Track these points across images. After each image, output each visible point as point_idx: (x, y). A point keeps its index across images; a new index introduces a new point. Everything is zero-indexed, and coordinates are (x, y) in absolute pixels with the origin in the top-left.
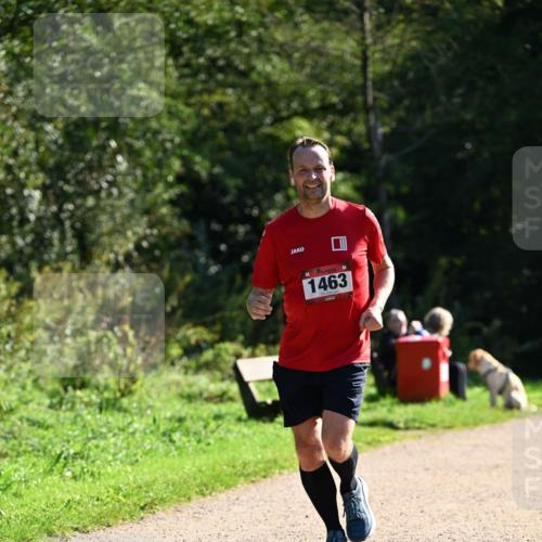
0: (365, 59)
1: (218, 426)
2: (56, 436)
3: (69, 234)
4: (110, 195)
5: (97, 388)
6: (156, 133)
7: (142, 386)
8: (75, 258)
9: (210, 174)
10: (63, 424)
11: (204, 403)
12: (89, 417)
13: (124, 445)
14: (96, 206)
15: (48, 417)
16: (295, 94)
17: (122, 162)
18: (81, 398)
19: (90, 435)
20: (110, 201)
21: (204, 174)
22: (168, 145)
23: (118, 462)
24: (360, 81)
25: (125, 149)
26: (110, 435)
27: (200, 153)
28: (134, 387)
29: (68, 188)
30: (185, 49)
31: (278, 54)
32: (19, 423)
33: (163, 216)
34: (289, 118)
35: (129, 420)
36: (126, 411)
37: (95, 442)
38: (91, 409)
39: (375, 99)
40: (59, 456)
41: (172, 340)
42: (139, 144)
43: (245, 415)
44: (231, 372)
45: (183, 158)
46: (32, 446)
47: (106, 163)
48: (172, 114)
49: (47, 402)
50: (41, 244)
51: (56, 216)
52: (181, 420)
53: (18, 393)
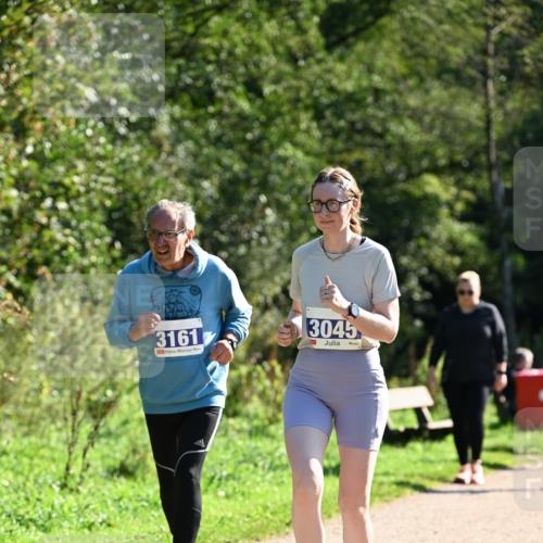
4: (260, 244)
12: (240, 443)
14: (248, 254)
16: (426, 153)
17: (271, 215)
18: (233, 426)
19: (241, 459)
20: (260, 249)
23: (266, 483)
24: (483, 142)
25: (274, 203)
29: (224, 239)
30: (328, 113)
31: (411, 117)
34: (419, 174)
35: (276, 446)
36: (273, 437)
37: (245, 465)
38: (242, 435)
39: (498, 157)
40: (213, 478)
42: (286, 199)
47: (257, 215)
48: (314, 171)
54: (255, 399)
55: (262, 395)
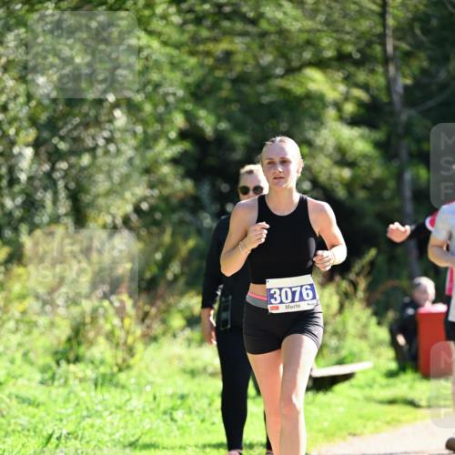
0: (384, 5)
2: (48, 414)
3: (63, 194)
4: (107, 152)
5: (92, 362)
6: (157, 86)
7: (141, 359)
8: (69, 221)
9: (216, 130)
10: (55, 401)
11: (210, 379)
12: (83, 394)
13: (122, 424)
14: (92, 165)
15: (39, 393)
16: (308, 43)
17: (120, 117)
18: (74, 373)
19: (85, 413)
20: (107, 159)
21: (209, 130)
22: (171, 99)
24: (379, 30)
25: (124, 103)
26: (106, 413)
27: (205, 106)
28: (132, 361)
29: (63, 146)
32: (8, 400)
33: (165, 176)
34: (300, 69)
35: (127, 397)
36: (123, 387)
37: (89, 421)
38: (86, 385)
39: (395, 48)
40: (51, 436)
41: (173, 310)
42: (138, 97)
45: (186, 113)
46: (21, 425)
47: (103, 118)
48: (174, 65)
49: (38, 377)
50: (31, 205)
51: (49, 175)
52: (183, 397)
53: (6, 368)
54: (102, 340)
55: (110, 336)
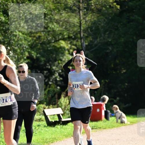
0: (80, 24)
1: (39, 128)
11: (35, 121)
17: (11, 53)
21: (35, 57)
22: (25, 48)
24: (79, 30)
25: (12, 49)
27: (33, 51)
31: (56, 22)
34: (59, 40)
39: (83, 35)
42: (16, 48)
43: (46, 125)
44: (42, 113)
45: (29, 52)
